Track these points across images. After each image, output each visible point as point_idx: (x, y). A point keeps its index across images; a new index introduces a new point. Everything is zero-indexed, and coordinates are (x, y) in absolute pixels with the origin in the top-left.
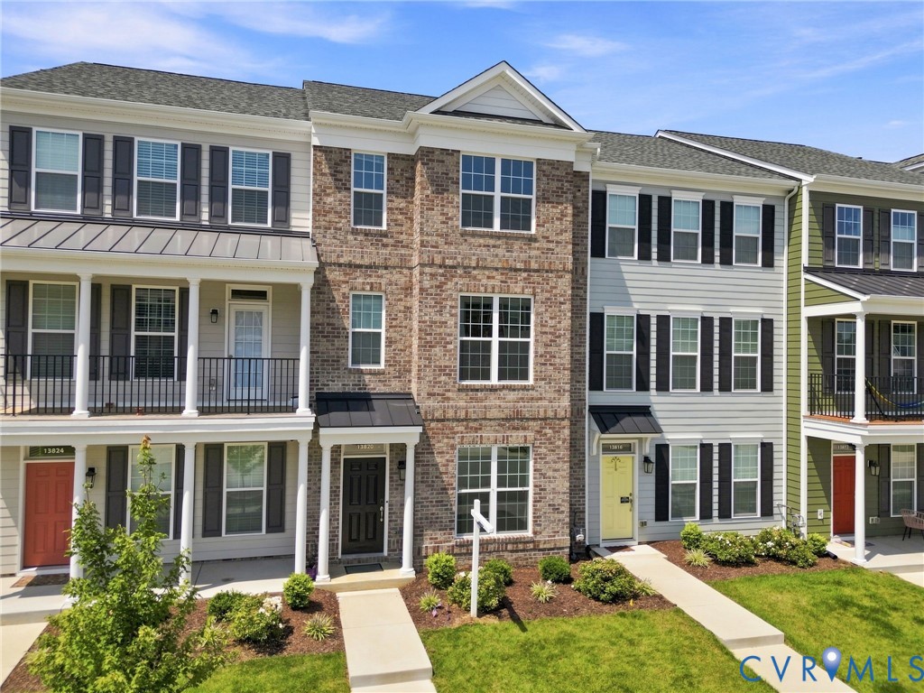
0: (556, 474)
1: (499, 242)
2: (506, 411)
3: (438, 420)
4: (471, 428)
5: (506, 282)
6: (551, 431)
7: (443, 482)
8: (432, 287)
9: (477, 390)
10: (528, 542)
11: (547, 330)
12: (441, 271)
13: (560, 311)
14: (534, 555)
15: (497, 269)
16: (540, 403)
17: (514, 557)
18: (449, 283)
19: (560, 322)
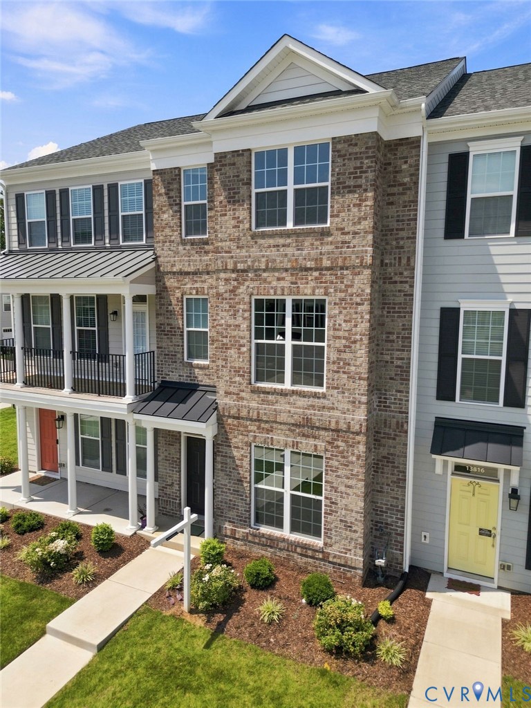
0: (349, 491)
1: (289, 241)
2: (296, 417)
3: (234, 418)
4: (263, 429)
5: (296, 283)
6: (343, 444)
7: (239, 474)
8: (226, 292)
9: (268, 393)
10: (317, 551)
11: (341, 334)
12: (234, 275)
13: (356, 313)
14: (324, 565)
15: (286, 270)
16: (332, 413)
17: (304, 561)
18: (242, 287)
19: (356, 326)
